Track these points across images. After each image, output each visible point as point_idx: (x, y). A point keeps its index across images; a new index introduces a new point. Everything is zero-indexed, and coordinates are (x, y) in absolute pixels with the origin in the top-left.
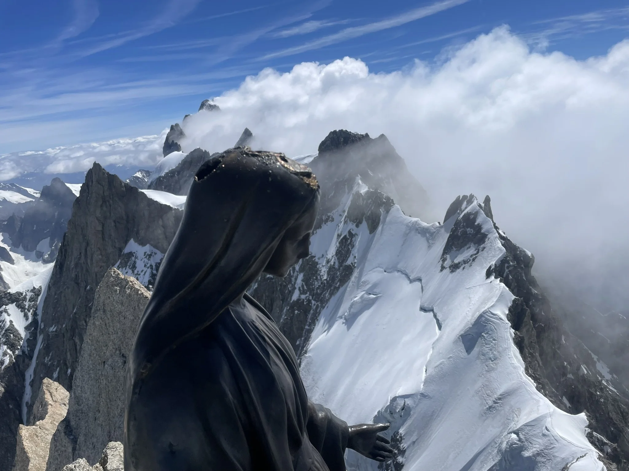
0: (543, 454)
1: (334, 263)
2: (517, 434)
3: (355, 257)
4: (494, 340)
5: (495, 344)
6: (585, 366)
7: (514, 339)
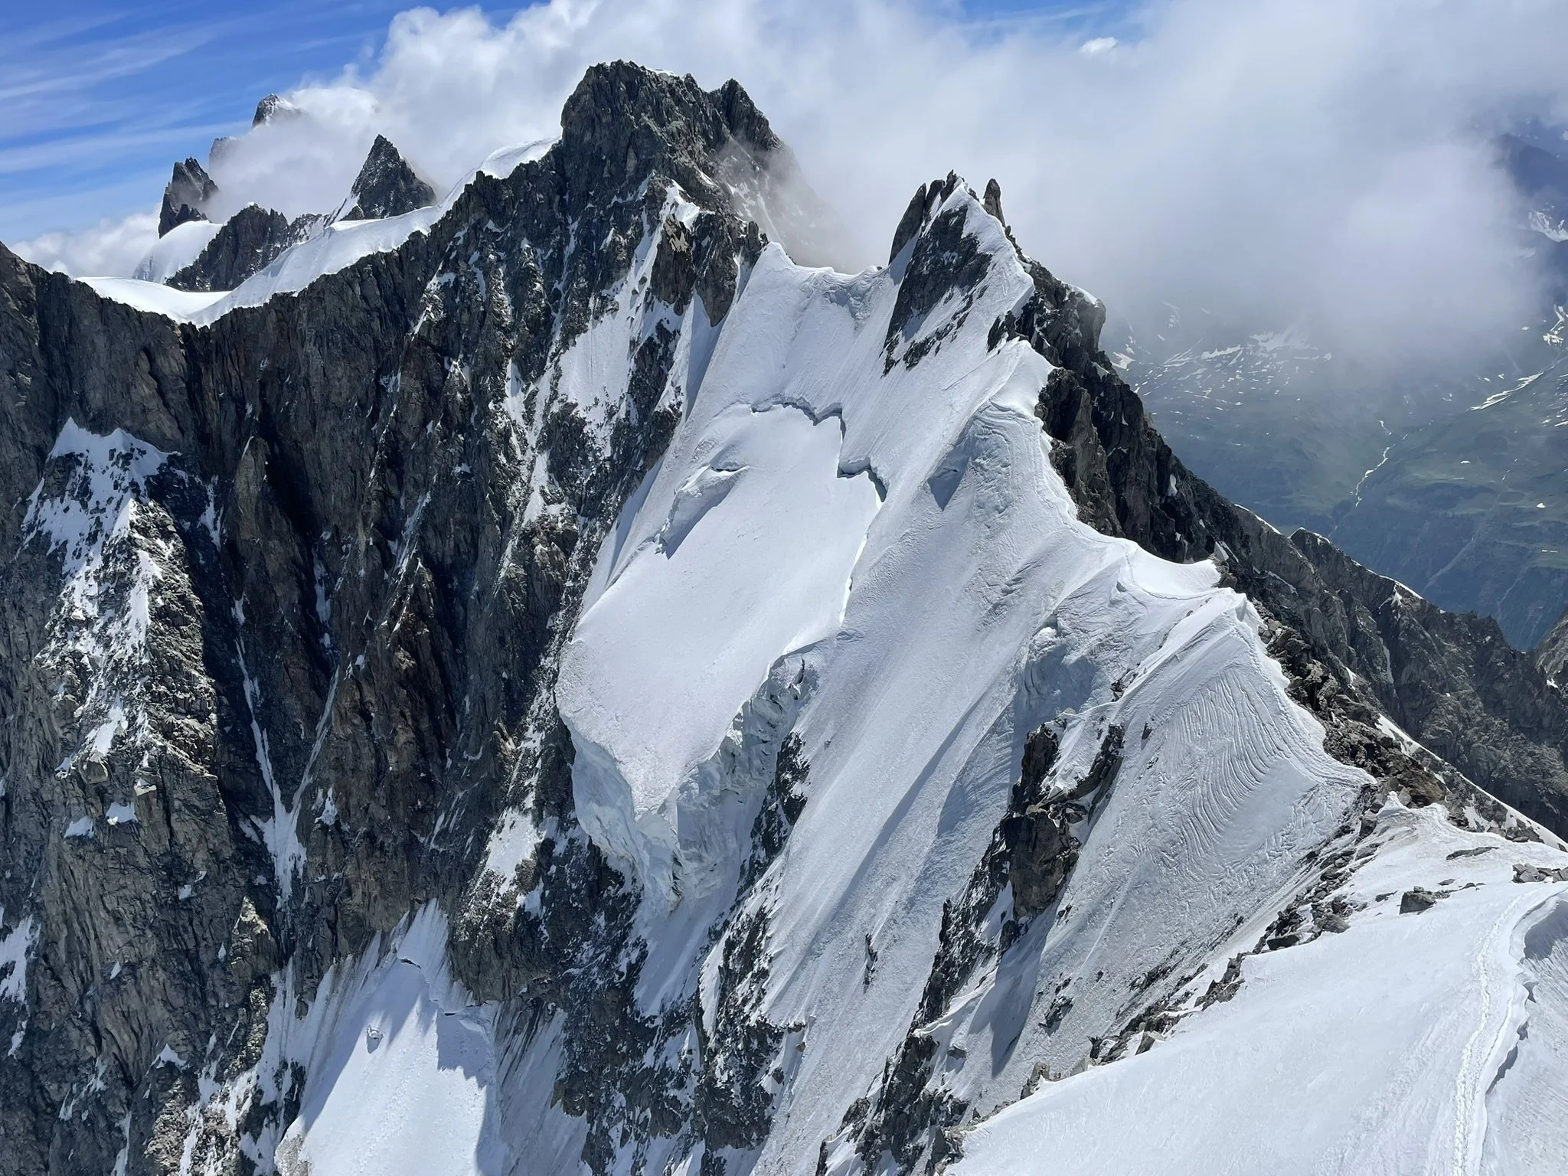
0: (1112, 643)
1: (628, 413)
2: (1054, 625)
3: (679, 389)
4: (1005, 466)
5: (1007, 475)
6: (1224, 544)
7: (1050, 455)
